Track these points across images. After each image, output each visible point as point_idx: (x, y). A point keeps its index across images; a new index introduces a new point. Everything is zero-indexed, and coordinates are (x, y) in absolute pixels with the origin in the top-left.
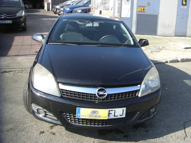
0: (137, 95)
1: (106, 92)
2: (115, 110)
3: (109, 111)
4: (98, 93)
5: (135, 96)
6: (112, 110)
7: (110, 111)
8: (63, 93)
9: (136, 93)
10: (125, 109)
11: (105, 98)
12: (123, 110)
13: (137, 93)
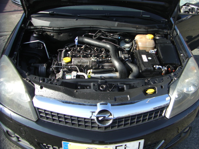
0: (163, 115)
1: (111, 115)
2: (125, 145)
3: (116, 147)
4: (97, 118)
5: (161, 117)
6: (122, 146)
7: (118, 147)
8: (40, 114)
9: (162, 111)
10: (142, 141)
11: (110, 125)
12: (140, 143)
13: (164, 112)
